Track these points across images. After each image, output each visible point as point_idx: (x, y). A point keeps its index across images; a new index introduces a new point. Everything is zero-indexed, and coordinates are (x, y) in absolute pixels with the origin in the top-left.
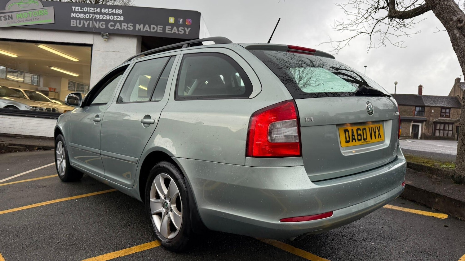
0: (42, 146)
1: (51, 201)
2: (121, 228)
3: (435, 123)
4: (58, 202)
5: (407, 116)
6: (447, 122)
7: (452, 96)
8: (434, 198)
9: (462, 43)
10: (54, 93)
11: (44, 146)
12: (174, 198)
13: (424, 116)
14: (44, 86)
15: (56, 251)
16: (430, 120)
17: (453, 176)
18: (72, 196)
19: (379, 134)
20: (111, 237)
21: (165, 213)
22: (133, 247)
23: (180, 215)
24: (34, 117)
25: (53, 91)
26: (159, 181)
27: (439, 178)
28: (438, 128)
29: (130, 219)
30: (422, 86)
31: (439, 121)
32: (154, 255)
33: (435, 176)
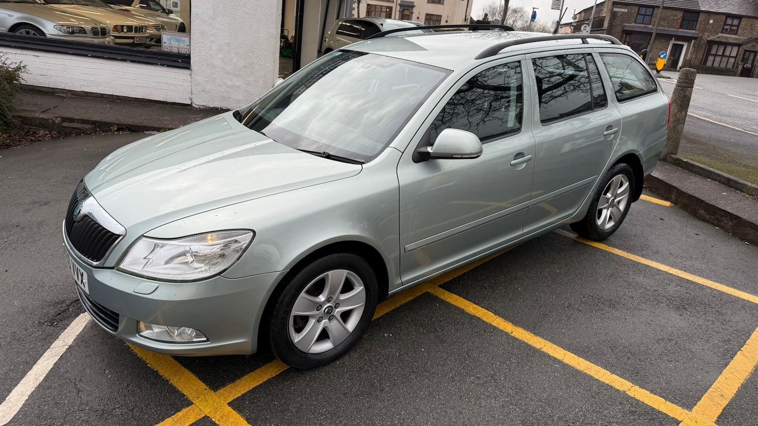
0: (125, 125)
3: (711, 43)
5: (667, 29)
6: (731, 42)
11: (129, 125)
13: (695, 30)
16: (704, 38)
24: (86, 56)
28: (713, 52)
31: (718, 40)
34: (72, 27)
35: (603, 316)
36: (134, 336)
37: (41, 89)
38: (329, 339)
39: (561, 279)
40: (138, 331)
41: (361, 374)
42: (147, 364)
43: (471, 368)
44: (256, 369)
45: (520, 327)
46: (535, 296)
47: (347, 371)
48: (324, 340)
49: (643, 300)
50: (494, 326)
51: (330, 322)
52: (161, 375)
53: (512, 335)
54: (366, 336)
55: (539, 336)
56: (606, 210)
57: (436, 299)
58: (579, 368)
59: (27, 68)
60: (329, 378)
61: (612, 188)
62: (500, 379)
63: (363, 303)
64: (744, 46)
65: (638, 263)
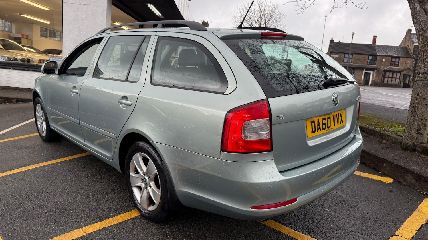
0: (20, 99)
1: (35, 165)
2: (103, 196)
3: (385, 71)
4: (42, 167)
5: (360, 64)
6: (396, 70)
7: (403, 46)
8: (382, 163)
9: (421, 17)
10: (27, 39)
11: (22, 99)
12: (152, 176)
13: (375, 65)
14: (16, 33)
15: (45, 222)
16: (381, 69)
17: (401, 143)
18: (54, 159)
19: (342, 120)
20: (95, 205)
21: (144, 187)
22: (116, 217)
23: (159, 192)
24: (10, 69)
25: (26, 37)
26: (138, 159)
27: (388, 143)
28: (387, 76)
29: (111, 185)
30: (376, 36)
31: (388, 69)
32: (136, 225)
33: (385, 141)
34: (11, 58)
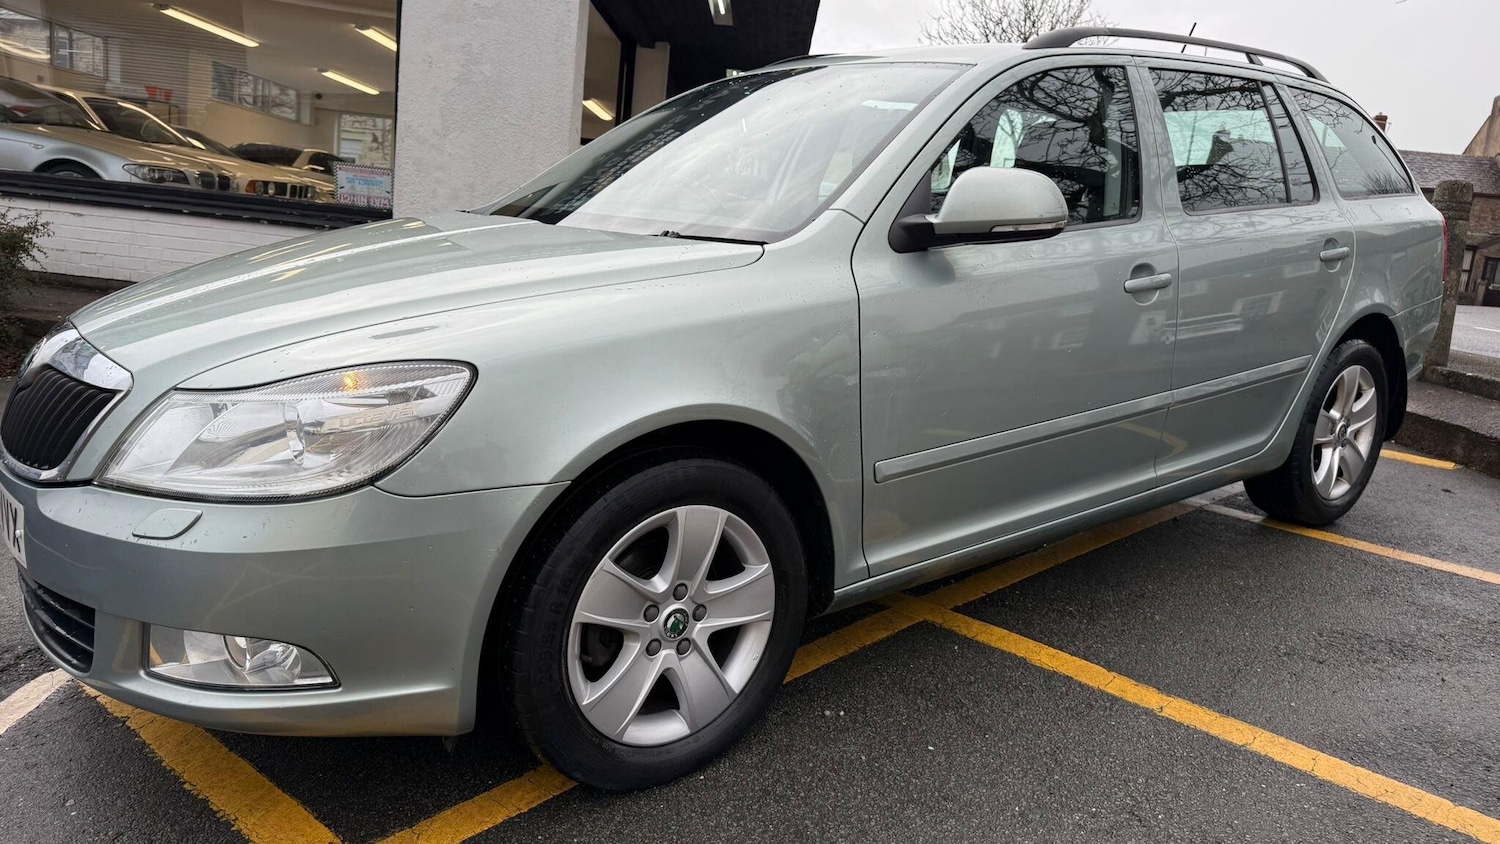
7: (1478, 153)
14: (124, 81)
25: (162, 99)
34: (161, 170)
35: (1384, 675)
36: (135, 676)
37: (81, 282)
38: (677, 707)
39: (1253, 598)
40: (145, 662)
41: (768, 805)
42: (184, 783)
43: (1069, 792)
44: (476, 793)
45: (1178, 696)
46: (1200, 631)
47: (728, 800)
48: (665, 713)
49: (1470, 641)
50: (1113, 697)
51: (680, 659)
52: (215, 809)
53: (1162, 714)
54: (775, 716)
55: (1234, 716)
56: (1331, 450)
57: (951, 636)
58: (1361, 790)
59: (51, 227)
60: (678, 814)
61: (1341, 396)
62: (1155, 817)
63: (769, 612)
64: (1485, 251)
65: (1427, 570)
